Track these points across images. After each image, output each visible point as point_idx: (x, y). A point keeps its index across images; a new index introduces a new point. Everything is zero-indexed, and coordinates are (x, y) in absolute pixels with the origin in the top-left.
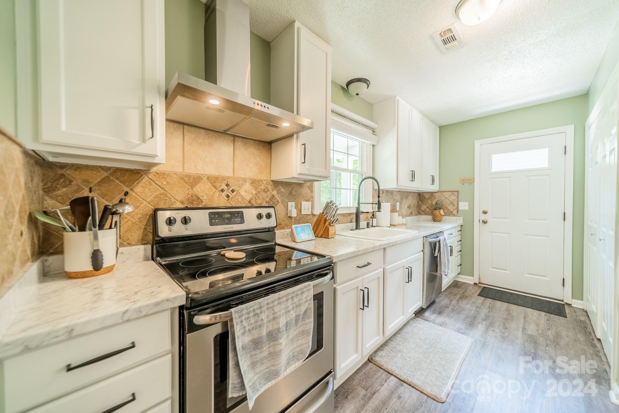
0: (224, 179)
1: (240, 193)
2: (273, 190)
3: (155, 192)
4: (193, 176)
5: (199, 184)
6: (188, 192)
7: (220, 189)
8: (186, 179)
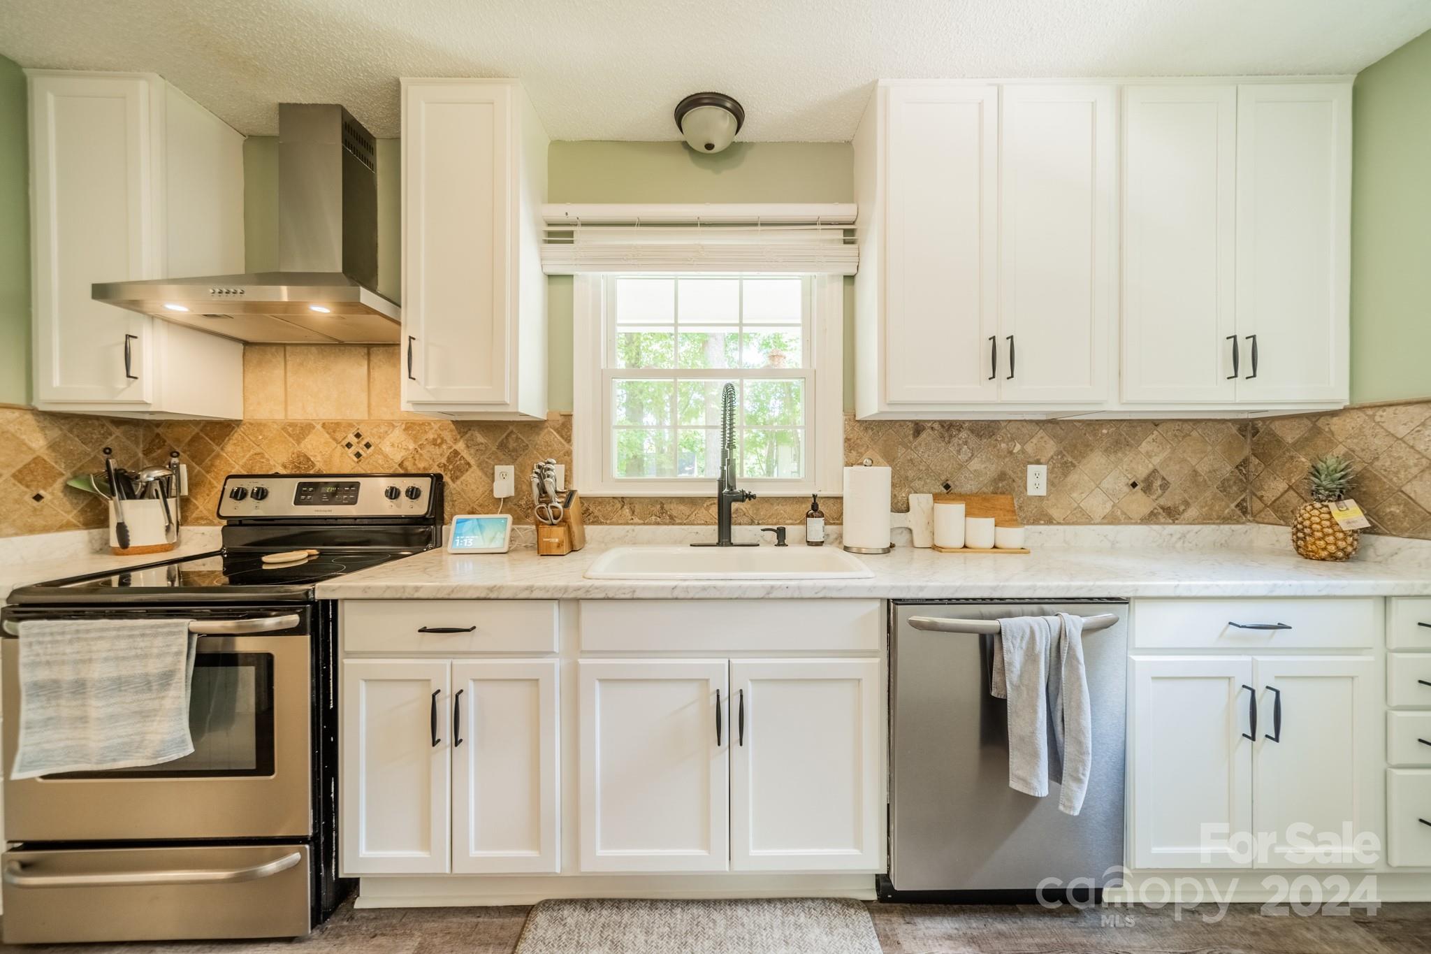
0: (351, 425)
1: (380, 449)
2: (456, 440)
3: (249, 451)
4: (301, 423)
5: (310, 437)
6: (292, 449)
7: (345, 443)
8: (290, 429)
